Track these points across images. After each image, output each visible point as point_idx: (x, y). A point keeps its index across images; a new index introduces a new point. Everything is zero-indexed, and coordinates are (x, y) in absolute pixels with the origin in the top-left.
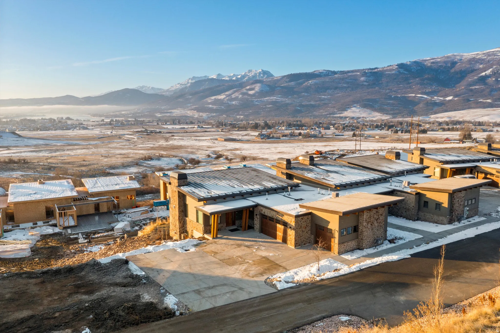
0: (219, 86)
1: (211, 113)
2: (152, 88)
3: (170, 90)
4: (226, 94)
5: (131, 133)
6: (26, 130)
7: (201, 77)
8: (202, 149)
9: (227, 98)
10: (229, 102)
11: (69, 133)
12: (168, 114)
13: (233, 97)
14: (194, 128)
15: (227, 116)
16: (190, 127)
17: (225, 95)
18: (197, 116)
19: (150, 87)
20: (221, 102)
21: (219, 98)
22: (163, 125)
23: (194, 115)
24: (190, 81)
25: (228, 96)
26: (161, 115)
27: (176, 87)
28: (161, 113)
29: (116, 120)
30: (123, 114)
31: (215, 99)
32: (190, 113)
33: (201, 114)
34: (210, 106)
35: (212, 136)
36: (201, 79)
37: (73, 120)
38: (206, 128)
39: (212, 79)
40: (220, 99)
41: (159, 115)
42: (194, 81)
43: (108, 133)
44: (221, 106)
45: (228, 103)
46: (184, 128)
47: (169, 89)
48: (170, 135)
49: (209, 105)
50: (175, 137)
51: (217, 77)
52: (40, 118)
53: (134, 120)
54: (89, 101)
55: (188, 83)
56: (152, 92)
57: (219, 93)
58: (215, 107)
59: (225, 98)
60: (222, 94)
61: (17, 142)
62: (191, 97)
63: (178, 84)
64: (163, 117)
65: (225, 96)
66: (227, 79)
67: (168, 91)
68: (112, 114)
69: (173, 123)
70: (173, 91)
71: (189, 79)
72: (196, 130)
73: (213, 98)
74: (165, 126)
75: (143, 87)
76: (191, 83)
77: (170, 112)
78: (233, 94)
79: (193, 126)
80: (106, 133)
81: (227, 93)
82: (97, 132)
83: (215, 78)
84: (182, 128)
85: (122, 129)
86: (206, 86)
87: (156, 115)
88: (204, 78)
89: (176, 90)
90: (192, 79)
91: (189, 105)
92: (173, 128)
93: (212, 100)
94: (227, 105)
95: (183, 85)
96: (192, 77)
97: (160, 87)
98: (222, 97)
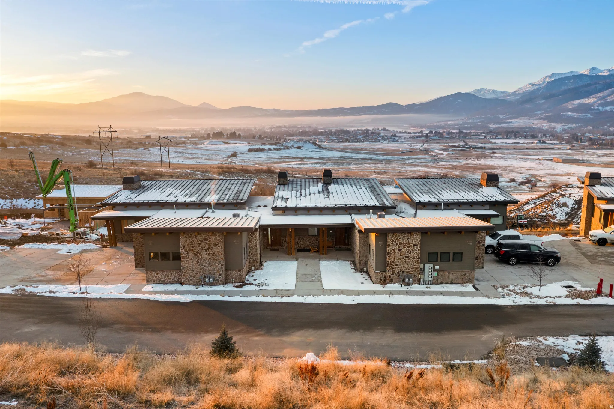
0: (590, 85)
1: (568, 123)
2: (494, 91)
3: (517, 93)
4: (598, 96)
5: (444, 148)
6: (335, 142)
7: (564, 74)
8: (517, 172)
9: (599, 102)
10: (600, 108)
11: (375, 145)
12: (507, 125)
13: (609, 100)
14: (532, 143)
15: (594, 127)
16: (526, 142)
17: (596, 97)
18: (546, 127)
19: (490, 90)
20: (587, 108)
21: (587, 102)
22: (493, 138)
23: (543, 126)
24: (547, 80)
25: (600, 99)
26: (496, 126)
27: (526, 88)
28: (497, 123)
29: (435, 132)
30: (448, 125)
31: (579, 103)
32: (536, 123)
33: (553, 125)
34: (569, 114)
35: (550, 155)
36: (563, 76)
37: (389, 131)
38: (550, 143)
39: (582, 76)
40: (588, 104)
41: (494, 126)
42: (553, 79)
43: (417, 147)
44: (585, 113)
45: (598, 109)
46: (518, 143)
47: (515, 92)
48: (491, 151)
49: (568, 112)
50: (496, 155)
51: (589, 73)
52: (356, 129)
53: (458, 131)
54: (412, 108)
55: (544, 82)
56: (493, 96)
57: (588, 95)
58: (575, 115)
59: (595, 102)
60: (591, 97)
61: (314, 153)
62: (542, 101)
63: (529, 84)
64: (499, 128)
65: (595, 99)
66: (605, 74)
67: (514, 94)
68: (435, 124)
69: (507, 136)
70: (520, 94)
71: (547, 77)
72: (534, 146)
73: (576, 102)
74: (493, 141)
75: (480, 91)
76: (549, 83)
77: (509, 123)
78: (609, 95)
79: (532, 141)
80: (415, 147)
81: (600, 95)
82: (405, 145)
83: (586, 73)
84: (515, 143)
85: (437, 143)
86: (570, 85)
87: (490, 126)
88: (569, 75)
89: (526, 92)
90: (550, 77)
91: (539, 112)
92: (503, 143)
93: (575, 104)
94: (597, 111)
95: (536, 85)
96: (550, 74)
97: (503, 90)
98: (591, 100)
